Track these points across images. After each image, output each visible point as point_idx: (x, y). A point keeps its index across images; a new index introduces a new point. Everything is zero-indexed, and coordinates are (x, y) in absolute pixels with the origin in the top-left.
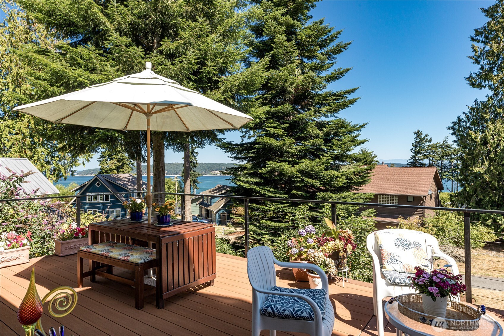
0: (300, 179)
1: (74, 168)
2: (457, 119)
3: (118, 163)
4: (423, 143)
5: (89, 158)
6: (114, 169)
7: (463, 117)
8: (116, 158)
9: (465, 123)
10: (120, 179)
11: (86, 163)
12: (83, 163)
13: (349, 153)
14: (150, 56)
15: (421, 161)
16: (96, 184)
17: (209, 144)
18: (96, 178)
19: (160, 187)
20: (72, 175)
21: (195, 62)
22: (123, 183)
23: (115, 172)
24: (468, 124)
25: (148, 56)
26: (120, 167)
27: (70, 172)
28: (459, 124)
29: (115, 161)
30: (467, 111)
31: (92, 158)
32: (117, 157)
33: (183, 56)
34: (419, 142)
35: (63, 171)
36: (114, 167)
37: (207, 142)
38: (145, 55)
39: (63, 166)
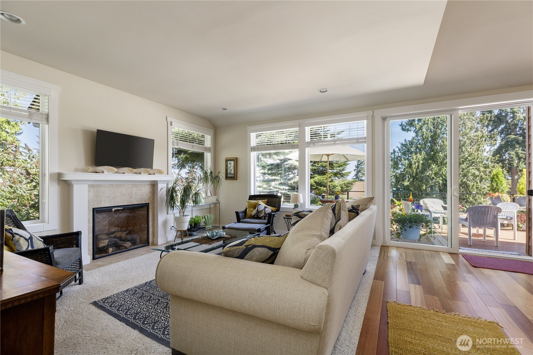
0: (315, 187)
2: (393, 151)
4: (362, 165)
7: (397, 150)
9: (398, 154)
13: (343, 172)
15: (361, 178)
24: (400, 154)
28: (394, 154)
30: (399, 146)
34: (360, 164)
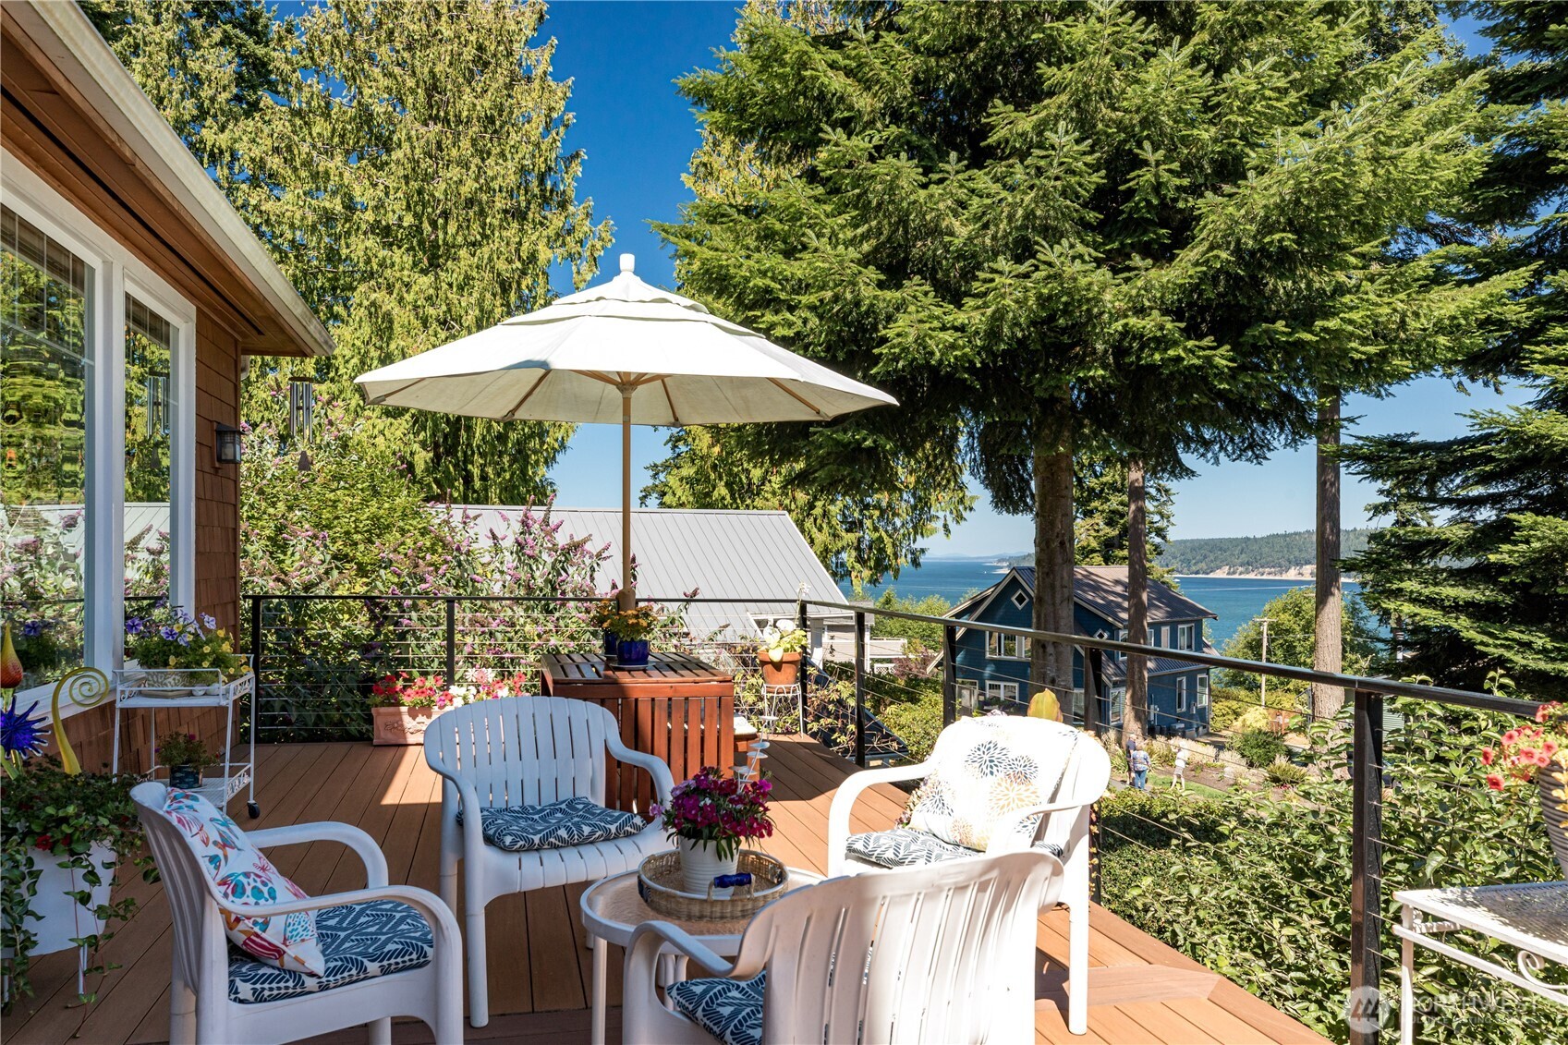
1: (920, 543)
3: (1108, 529)
5: (961, 508)
6: (1093, 551)
8: (1103, 512)
10: (1097, 588)
11: (952, 525)
12: (945, 526)
14: (941, 175)
16: (1013, 599)
17: (1286, 445)
18: (1014, 578)
19: (1054, 604)
20: (915, 563)
21: (1085, 164)
22: (1103, 599)
23: (1097, 558)
25: (935, 177)
26: (1116, 541)
27: (909, 556)
29: (1099, 519)
31: (971, 509)
32: (1105, 506)
33: (1036, 152)
35: (889, 550)
36: (1094, 544)
37: (1278, 439)
38: (925, 174)
39: (890, 537)
